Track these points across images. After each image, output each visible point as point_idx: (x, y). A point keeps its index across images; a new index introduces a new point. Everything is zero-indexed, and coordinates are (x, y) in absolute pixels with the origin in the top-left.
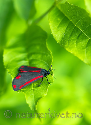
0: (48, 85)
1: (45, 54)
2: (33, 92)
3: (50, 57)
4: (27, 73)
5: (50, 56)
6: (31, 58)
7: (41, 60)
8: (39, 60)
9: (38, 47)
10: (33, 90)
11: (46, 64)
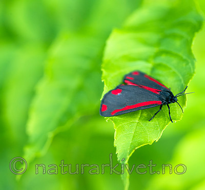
0: (168, 122)
1: (185, 60)
2: (134, 128)
3: (192, 69)
4: (135, 89)
5: (191, 67)
6: (158, 61)
7: (174, 70)
8: (170, 69)
9: (178, 43)
10: (136, 124)
11: (180, 81)
